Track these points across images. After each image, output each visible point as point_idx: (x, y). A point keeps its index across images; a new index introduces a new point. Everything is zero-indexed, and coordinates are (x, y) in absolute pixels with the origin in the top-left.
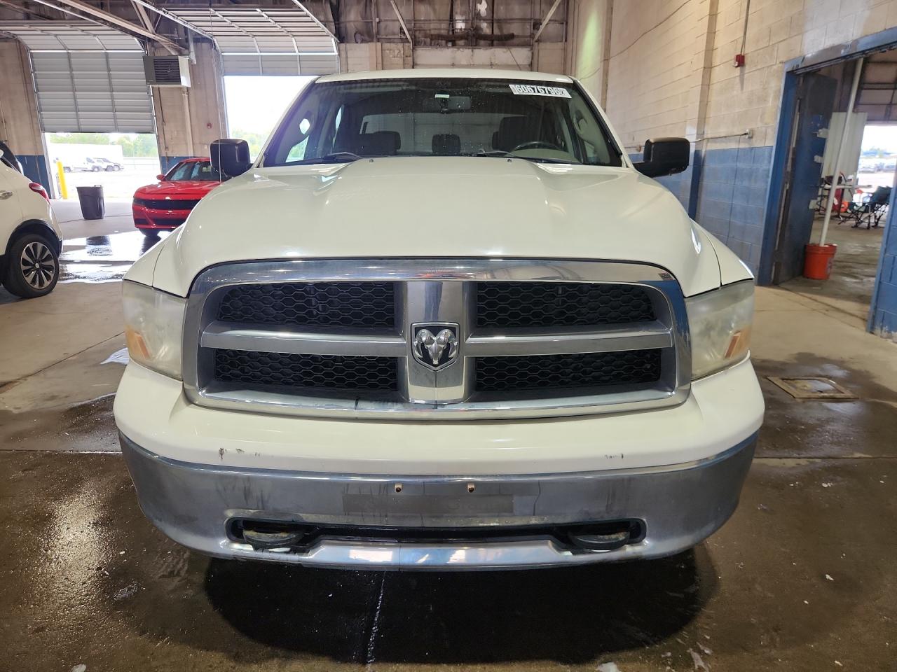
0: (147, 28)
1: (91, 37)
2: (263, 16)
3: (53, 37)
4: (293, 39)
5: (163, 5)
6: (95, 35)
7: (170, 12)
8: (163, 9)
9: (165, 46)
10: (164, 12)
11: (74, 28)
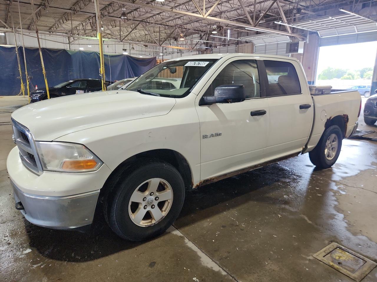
0: (288, 32)
1: (273, 38)
2: (334, 19)
3: (261, 40)
4: (355, 26)
5: (291, 23)
6: (274, 37)
7: (294, 25)
8: (292, 24)
9: (298, 38)
10: (292, 25)
11: (266, 36)
